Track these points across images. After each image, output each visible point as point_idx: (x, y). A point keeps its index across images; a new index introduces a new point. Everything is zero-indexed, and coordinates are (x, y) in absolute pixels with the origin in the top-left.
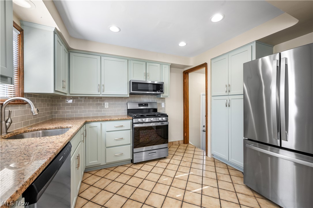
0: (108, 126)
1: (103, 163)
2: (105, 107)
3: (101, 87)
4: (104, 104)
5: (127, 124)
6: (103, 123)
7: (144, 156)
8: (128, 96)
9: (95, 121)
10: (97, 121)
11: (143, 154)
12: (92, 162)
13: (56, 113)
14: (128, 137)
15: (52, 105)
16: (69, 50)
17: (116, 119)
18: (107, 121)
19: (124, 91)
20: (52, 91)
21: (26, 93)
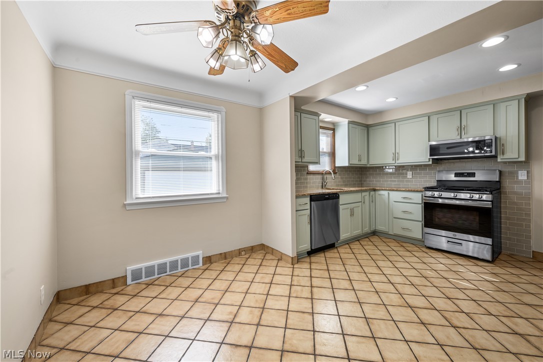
0: (396, 196)
1: (391, 233)
2: (408, 177)
3: (396, 156)
4: (406, 174)
5: (417, 197)
6: (390, 192)
7: (443, 244)
8: (431, 163)
9: (383, 190)
10: (384, 190)
11: (441, 239)
12: (380, 227)
13: (365, 181)
14: (418, 212)
15: (361, 174)
16: (368, 127)
17: (404, 189)
18: (394, 190)
19: (424, 157)
20: (347, 165)
21: (339, 167)
